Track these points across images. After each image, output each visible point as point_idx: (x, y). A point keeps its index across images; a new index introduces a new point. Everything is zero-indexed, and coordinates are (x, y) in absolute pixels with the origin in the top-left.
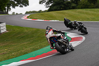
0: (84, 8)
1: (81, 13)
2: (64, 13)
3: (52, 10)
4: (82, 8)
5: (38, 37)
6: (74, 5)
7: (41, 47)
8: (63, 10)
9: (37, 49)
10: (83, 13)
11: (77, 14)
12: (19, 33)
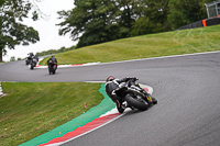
0: (145, 33)
1: (139, 43)
2: (108, 48)
3: (85, 45)
4: (140, 34)
5: (65, 97)
6: (124, 30)
7: (73, 117)
8: (105, 41)
9: (65, 121)
10: (144, 43)
11: (133, 46)
12: (27, 95)
